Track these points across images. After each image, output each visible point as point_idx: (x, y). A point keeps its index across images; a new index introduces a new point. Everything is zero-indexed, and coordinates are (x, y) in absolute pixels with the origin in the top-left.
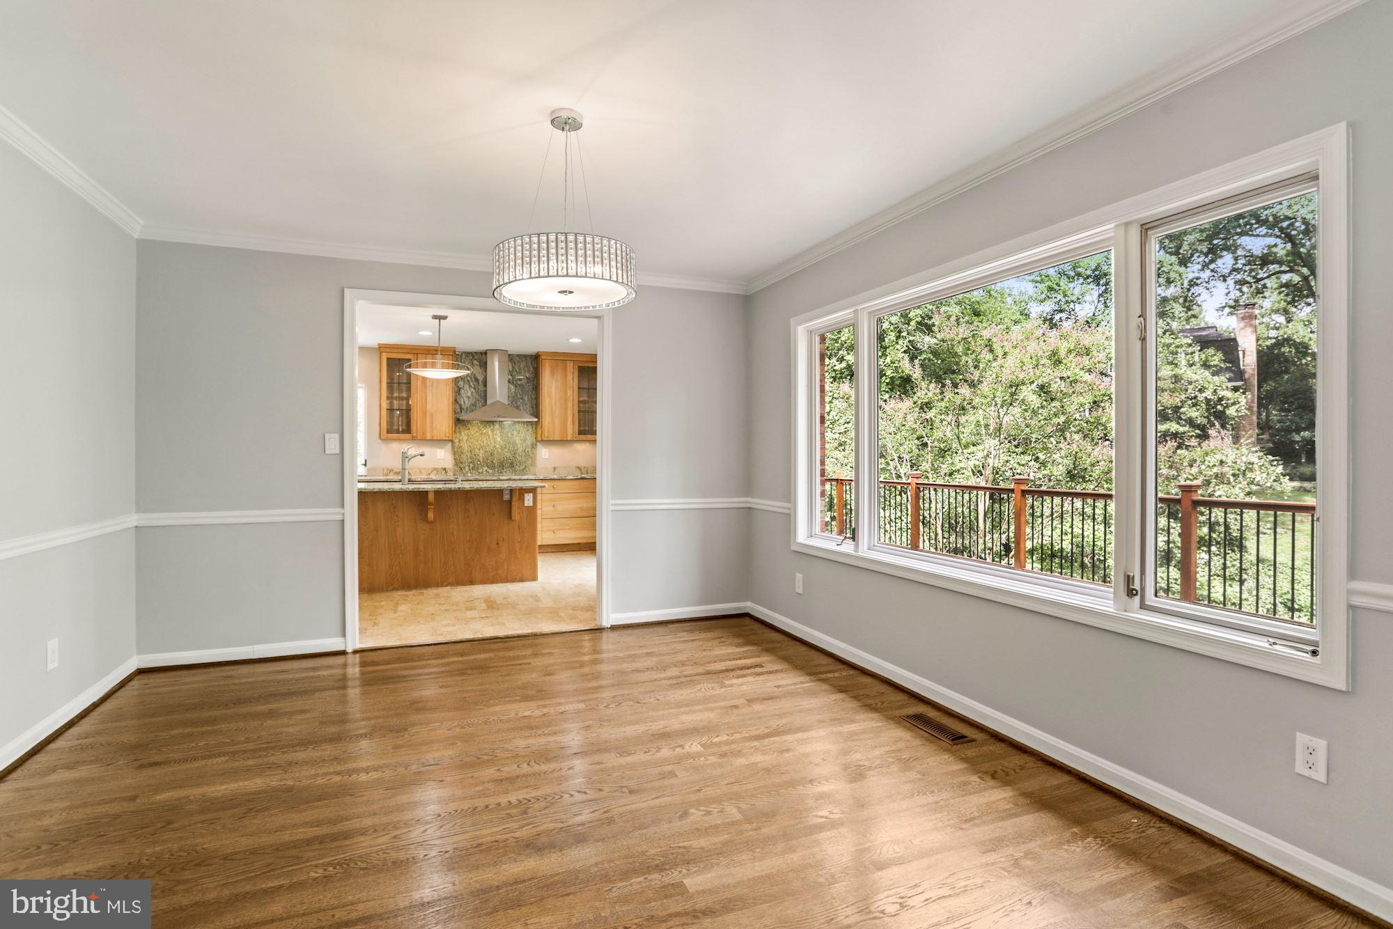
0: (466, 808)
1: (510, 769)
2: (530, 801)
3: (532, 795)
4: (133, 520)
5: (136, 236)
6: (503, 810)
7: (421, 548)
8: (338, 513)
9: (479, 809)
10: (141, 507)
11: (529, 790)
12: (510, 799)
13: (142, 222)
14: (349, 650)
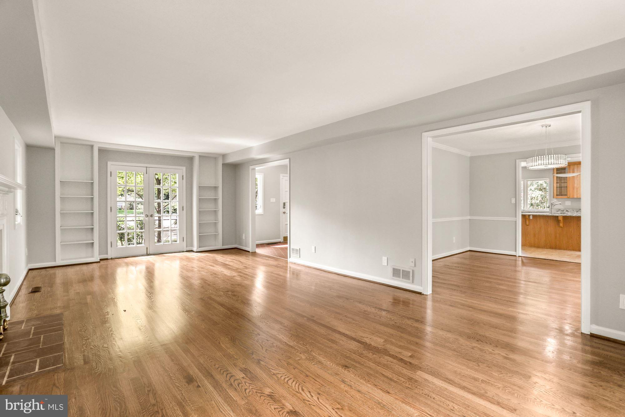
4: (469, 217)
5: (469, 156)
7: (558, 235)
8: (514, 219)
10: (471, 214)
13: (470, 153)
14: (517, 255)
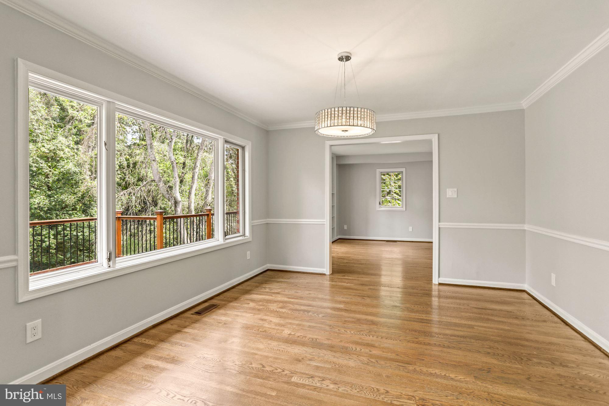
0: (390, 340)
1: (365, 350)
2: (366, 335)
3: (364, 336)
6: (377, 335)
9: (385, 338)
11: (363, 339)
12: (372, 338)
